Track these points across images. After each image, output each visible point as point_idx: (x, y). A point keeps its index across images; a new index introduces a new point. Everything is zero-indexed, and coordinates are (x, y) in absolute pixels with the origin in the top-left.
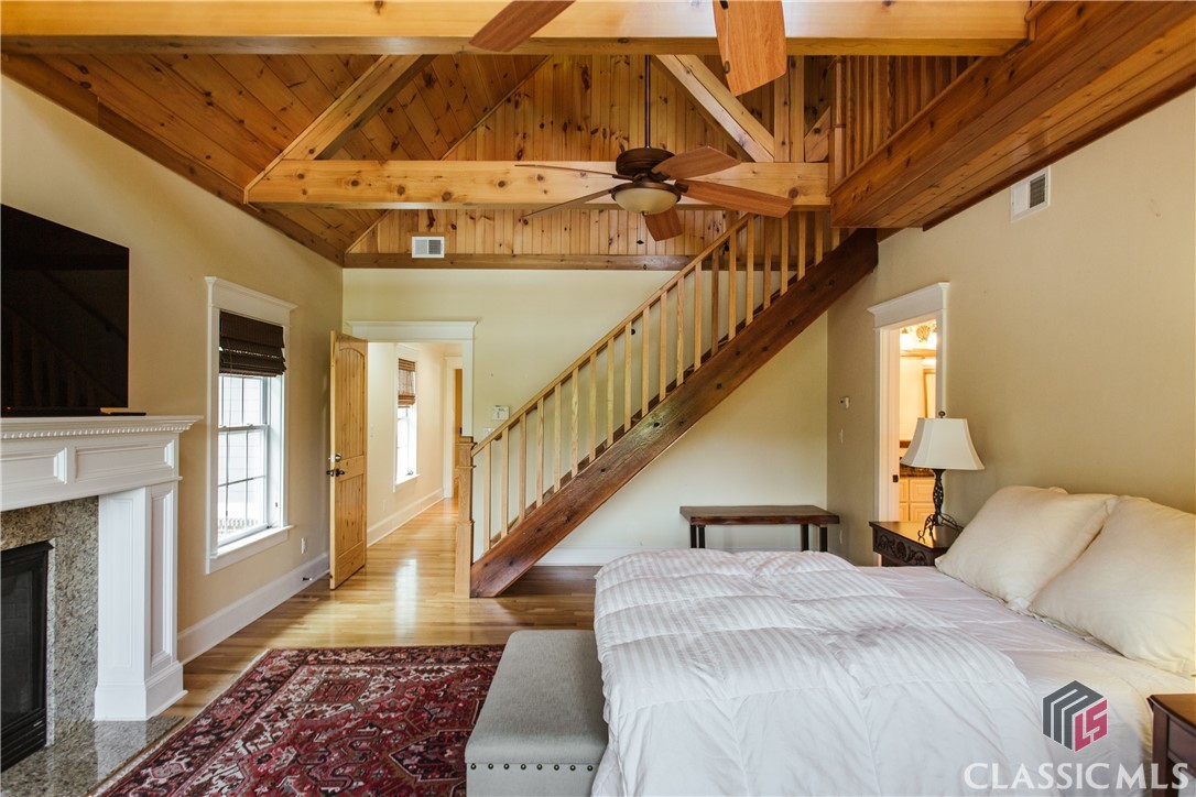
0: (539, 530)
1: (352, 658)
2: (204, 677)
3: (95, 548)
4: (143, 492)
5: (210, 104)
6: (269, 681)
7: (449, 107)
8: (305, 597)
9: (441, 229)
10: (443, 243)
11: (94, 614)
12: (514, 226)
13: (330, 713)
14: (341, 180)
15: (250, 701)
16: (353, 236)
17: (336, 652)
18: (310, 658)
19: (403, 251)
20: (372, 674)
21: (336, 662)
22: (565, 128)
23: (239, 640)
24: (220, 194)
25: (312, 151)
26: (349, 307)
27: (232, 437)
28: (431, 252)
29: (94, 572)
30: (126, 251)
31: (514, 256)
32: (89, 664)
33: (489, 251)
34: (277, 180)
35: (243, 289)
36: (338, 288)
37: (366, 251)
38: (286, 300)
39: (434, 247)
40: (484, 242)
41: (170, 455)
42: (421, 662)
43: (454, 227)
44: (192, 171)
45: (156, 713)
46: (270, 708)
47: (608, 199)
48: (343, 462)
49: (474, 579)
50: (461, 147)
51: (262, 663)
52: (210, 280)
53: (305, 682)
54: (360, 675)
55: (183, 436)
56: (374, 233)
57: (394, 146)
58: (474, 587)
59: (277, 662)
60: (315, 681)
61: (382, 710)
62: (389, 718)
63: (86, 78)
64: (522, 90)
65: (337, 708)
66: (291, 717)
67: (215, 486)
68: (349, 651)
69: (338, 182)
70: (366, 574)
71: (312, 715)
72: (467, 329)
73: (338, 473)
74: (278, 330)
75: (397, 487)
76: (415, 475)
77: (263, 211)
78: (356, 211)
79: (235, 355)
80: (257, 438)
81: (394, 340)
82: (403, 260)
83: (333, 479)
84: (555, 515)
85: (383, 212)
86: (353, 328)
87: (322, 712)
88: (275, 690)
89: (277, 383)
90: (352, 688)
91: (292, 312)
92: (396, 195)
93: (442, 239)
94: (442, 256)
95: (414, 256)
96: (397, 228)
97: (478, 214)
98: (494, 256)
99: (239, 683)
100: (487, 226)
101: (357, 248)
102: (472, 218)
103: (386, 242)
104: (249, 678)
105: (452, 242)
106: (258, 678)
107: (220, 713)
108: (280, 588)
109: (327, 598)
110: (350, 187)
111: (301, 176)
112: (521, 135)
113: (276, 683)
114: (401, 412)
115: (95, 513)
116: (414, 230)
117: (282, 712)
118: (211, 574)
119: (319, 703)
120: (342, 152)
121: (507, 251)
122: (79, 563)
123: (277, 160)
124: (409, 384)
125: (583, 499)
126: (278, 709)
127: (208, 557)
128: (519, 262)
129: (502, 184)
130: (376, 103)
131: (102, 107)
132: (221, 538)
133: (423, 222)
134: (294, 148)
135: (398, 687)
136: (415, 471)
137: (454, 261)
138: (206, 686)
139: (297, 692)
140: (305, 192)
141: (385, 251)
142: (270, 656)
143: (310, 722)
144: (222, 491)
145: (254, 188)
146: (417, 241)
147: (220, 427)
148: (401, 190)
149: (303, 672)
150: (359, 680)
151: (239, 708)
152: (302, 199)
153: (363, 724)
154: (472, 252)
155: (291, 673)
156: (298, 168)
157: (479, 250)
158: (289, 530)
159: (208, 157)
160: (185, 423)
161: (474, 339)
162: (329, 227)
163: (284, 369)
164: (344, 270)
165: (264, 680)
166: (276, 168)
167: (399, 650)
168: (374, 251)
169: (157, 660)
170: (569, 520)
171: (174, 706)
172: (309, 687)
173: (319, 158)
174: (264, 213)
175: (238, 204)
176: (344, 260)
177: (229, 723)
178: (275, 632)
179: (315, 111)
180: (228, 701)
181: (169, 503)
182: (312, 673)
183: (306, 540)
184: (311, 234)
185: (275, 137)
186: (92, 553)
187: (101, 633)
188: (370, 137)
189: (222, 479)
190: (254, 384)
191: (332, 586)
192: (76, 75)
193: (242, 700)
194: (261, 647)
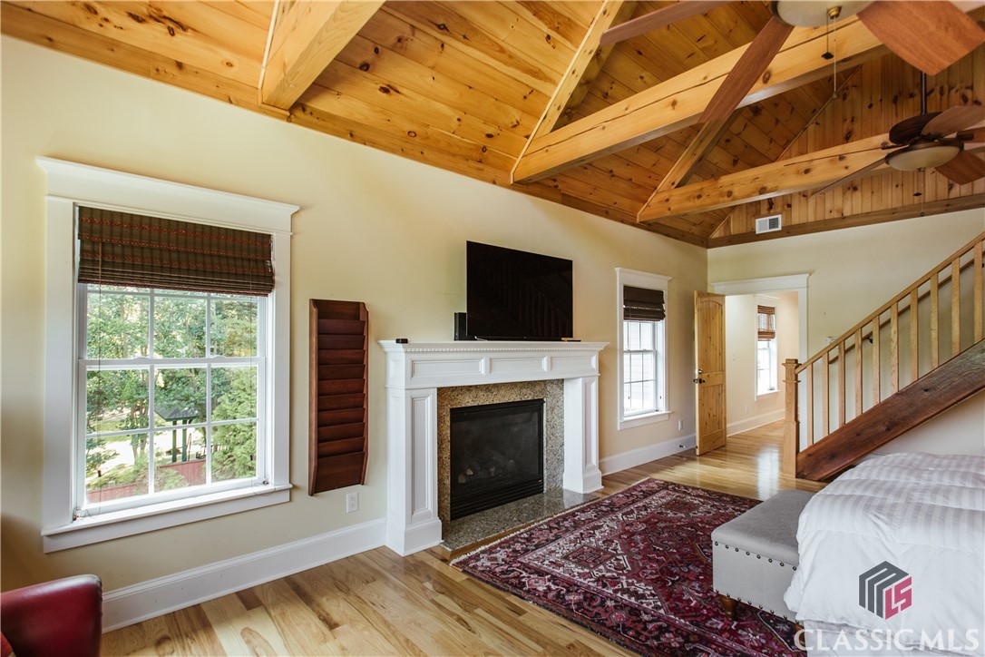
0: (858, 435)
1: (694, 493)
2: (614, 483)
3: (562, 405)
4: (580, 380)
5: (613, 176)
6: (644, 492)
7: (777, 121)
8: (681, 457)
9: (779, 209)
10: (780, 219)
11: (562, 437)
12: (844, 193)
13: (671, 515)
14: (690, 197)
15: (631, 499)
16: (713, 227)
17: (686, 487)
18: (670, 487)
19: (749, 231)
20: (703, 503)
21: (684, 493)
22: (895, 101)
23: (635, 470)
24: (622, 222)
25: (673, 184)
26: (712, 274)
27: (633, 356)
28: (770, 228)
29: (562, 417)
30: (571, 261)
31: (844, 218)
32: (561, 461)
33: (820, 218)
34: (653, 207)
35: (639, 272)
36: (704, 262)
37: (722, 235)
38: (666, 275)
39: (773, 223)
40: (815, 212)
41: (594, 362)
42: (738, 505)
43: (789, 206)
44: (607, 213)
45: (588, 492)
46: (640, 504)
47: (884, 165)
48: (705, 375)
49: (799, 464)
50: (795, 146)
51: (643, 483)
52: (617, 269)
53: (663, 498)
54: (695, 502)
55: (601, 354)
56: (728, 222)
57: (735, 162)
58: (799, 471)
59: (651, 485)
60: (669, 498)
61: (701, 522)
62: (704, 527)
63: (556, 184)
64: (850, 83)
65: (675, 514)
66: (649, 511)
67: (622, 383)
68: (694, 488)
69: (689, 199)
70: (726, 451)
71: (661, 513)
72: (801, 280)
73: (701, 381)
74: (659, 294)
75: (757, 397)
76: (776, 390)
77: (649, 225)
78: (714, 211)
79: (632, 310)
80: (649, 358)
81: (753, 292)
82: (751, 237)
83: (697, 385)
84: (875, 424)
85: (733, 208)
86: (715, 288)
87: (667, 514)
88: (645, 497)
89: (661, 325)
90: (690, 507)
91: (669, 281)
92: (726, 198)
93: (779, 217)
94: (780, 228)
95: (757, 233)
96: (745, 216)
97: (809, 193)
98: (825, 221)
99: (629, 489)
100: (818, 200)
101: (716, 234)
102: (804, 196)
103: (736, 227)
104: (634, 489)
105: (788, 217)
106: (639, 489)
107: (615, 500)
108: (664, 447)
109: (694, 460)
110: (696, 200)
111: (667, 200)
112: (849, 120)
113: (647, 494)
114: (763, 344)
115: (562, 389)
116: (758, 215)
117: (645, 508)
118: (621, 430)
119: (666, 509)
120: (694, 176)
121: (835, 215)
122: (556, 411)
123: (654, 194)
124: (769, 323)
125: (904, 414)
126: (644, 506)
127: (619, 421)
128: (849, 221)
129: (807, 171)
130: (712, 142)
131: (564, 195)
132: (626, 413)
133: (764, 208)
134: (663, 185)
135: (717, 513)
136: (776, 387)
137: (789, 231)
138: (613, 487)
139: (656, 501)
140: (669, 209)
141: (736, 233)
142: (648, 481)
143: (659, 516)
144: (626, 387)
145: (642, 213)
146: (760, 222)
147: (625, 349)
148: (730, 194)
149: (663, 493)
150: (695, 504)
151: (625, 500)
152: (668, 213)
153: (688, 525)
154: (805, 221)
155: (657, 492)
156: (665, 196)
157: (811, 219)
158: (669, 414)
159: (615, 203)
160: (601, 346)
161: (808, 287)
162: (695, 224)
163: (664, 316)
164: (709, 251)
165: (641, 491)
166: (653, 199)
167: (727, 495)
168: (728, 234)
169: (588, 466)
170: (888, 430)
171: (597, 492)
172: (664, 500)
173: (678, 186)
174: (649, 226)
175: (634, 224)
176: (707, 243)
177: (618, 505)
178: (657, 471)
179: (673, 160)
180: (621, 496)
181: (594, 387)
182: (669, 494)
183: (682, 423)
184: (682, 231)
185: (651, 182)
186: (561, 407)
187: (565, 447)
188: (715, 161)
189: (626, 379)
190: (647, 326)
191: (698, 454)
192: (552, 184)
193: (628, 497)
194: (646, 476)
